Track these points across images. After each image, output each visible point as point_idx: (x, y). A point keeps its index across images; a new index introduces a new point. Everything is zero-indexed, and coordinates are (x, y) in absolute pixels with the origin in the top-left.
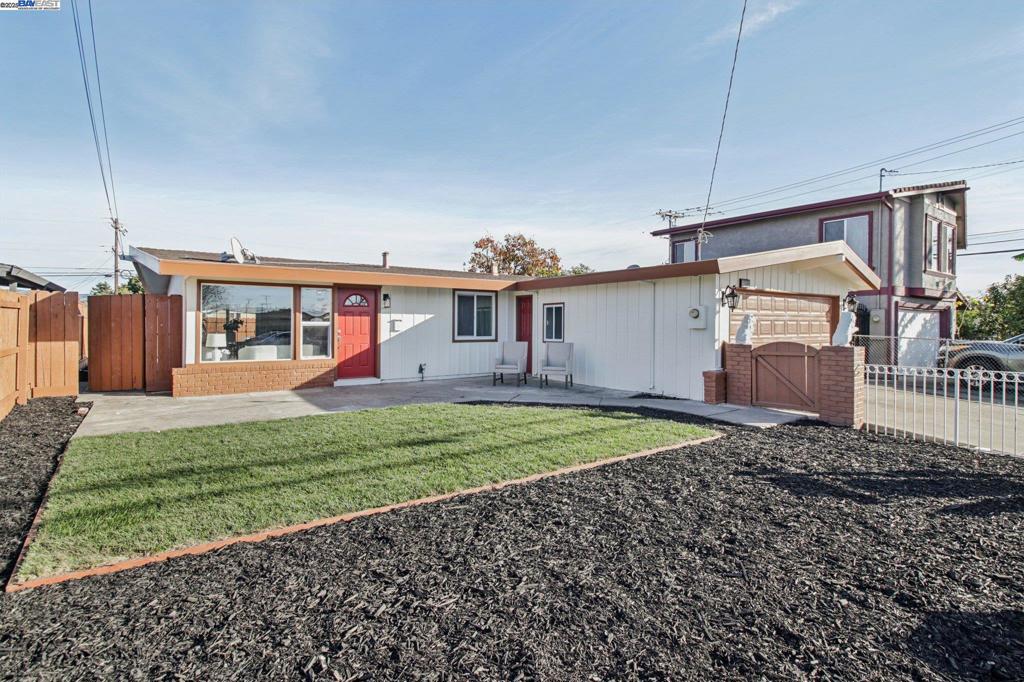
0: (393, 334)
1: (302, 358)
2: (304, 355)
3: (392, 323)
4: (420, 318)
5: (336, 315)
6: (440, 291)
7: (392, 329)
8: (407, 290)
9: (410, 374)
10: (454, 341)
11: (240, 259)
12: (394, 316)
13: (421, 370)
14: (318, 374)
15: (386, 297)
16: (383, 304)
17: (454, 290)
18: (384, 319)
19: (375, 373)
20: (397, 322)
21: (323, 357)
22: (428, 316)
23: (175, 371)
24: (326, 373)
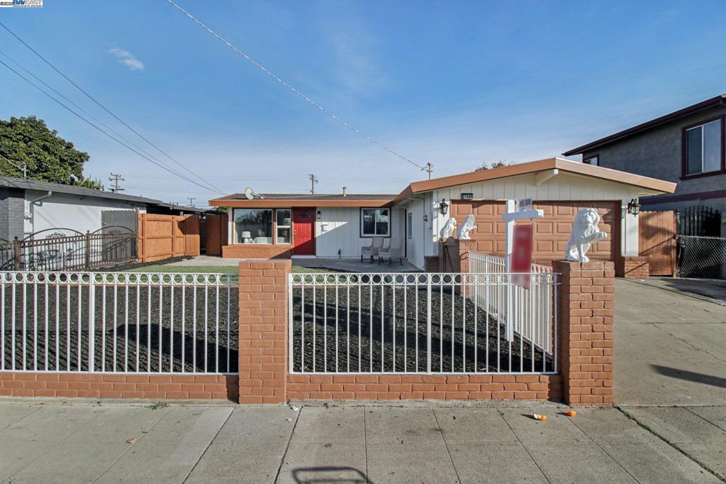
0: (323, 233)
1: (277, 243)
2: (278, 242)
3: (322, 226)
4: (339, 224)
5: (293, 223)
6: (352, 209)
7: (322, 230)
8: (331, 209)
9: (333, 255)
10: (361, 237)
11: (250, 197)
12: (323, 223)
13: (339, 253)
14: (283, 252)
15: (319, 212)
16: (318, 216)
17: (361, 208)
18: (318, 224)
19: (314, 253)
20: (325, 227)
21: (288, 244)
22: (344, 223)
23: (223, 247)
24: (287, 252)
